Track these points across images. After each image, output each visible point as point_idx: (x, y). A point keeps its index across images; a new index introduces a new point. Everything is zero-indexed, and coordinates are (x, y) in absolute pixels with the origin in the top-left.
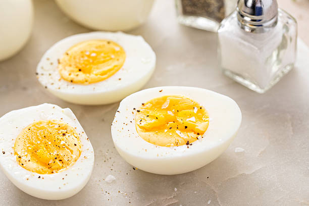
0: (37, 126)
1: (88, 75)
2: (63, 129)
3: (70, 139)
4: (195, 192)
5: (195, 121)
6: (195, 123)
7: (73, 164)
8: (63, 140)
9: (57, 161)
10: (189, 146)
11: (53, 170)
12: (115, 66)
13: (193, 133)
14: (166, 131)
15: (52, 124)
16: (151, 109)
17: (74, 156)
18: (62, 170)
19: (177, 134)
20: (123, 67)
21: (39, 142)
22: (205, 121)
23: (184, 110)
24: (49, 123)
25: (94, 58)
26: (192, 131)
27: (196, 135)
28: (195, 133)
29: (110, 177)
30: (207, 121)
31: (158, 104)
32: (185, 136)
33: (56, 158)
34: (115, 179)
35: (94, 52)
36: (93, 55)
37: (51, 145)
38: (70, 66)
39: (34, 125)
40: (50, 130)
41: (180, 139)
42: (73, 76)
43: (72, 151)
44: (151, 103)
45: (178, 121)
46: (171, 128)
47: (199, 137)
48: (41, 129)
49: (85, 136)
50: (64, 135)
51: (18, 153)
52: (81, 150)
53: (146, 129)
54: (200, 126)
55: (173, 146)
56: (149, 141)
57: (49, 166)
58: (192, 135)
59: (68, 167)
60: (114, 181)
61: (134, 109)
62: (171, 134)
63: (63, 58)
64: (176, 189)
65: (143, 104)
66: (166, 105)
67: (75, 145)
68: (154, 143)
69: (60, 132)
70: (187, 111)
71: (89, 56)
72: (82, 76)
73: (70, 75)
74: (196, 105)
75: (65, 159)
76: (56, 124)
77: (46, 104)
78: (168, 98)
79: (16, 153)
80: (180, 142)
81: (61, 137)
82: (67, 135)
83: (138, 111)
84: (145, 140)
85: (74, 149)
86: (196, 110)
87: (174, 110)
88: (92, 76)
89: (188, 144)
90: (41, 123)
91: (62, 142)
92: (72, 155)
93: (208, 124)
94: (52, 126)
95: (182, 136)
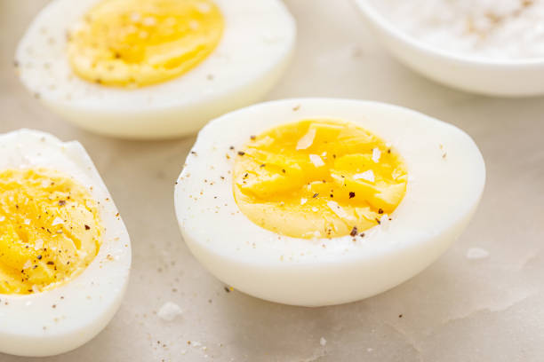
1: (135, 67)
2: (60, 189)
3: (76, 214)
4: (370, 350)
5: (372, 180)
6: (373, 184)
7: (79, 274)
8: (59, 215)
9: (42, 264)
10: (358, 237)
11: (32, 284)
12: (201, 48)
13: (368, 208)
14: (304, 201)
15: (36, 177)
16: (272, 149)
17: (83, 254)
18: (52, 284)
19: (330, 210)
21: (3, 219)
22: (397, 182)
23: (349, 153)
24: (30, 175)
25: (151, 30)
26: (367, 203)
27: (375, 215)
28: (372, 209)
29: (169, 308)
30: (402, 181)
31: (287, 139)
32: (348, 215)
33: (40, 258)
34: (181, 312)
35: (150, 15)
36: (150, 22)
37: (29, 227)
38: (95, 46)
40: (31, 192)
41: (335, 222)
42: (101, 71)
43: (78, 243)
44: (272, 134)
45: (332, 180)
46: (315, 196)
47: (384, 217)
48: (9, 188)
49: (111, 208)
50: (62, 203)
52: (99, 239)
53: (257, 196)
54: (385, 193)
55: (319, 238)
56: (263, 225)
57: (22, 275)
58: (367, 213)
59: (67, 279)
60: (178, 319)
61: (232, 148)
62: (315, 210)
63: (78, 27)
64: (323, 341)
65: (253, 138)
66: (306, 142)
67: (87, 228)
68: (275, 229)
69: (53, 197)
70: (355, 156)
71: (139, 25)
72: (121, 70)
73: (94, 66)
74: (377, 143)
75: (61, 261)
76: (45, 178)
77: (24, 132)
78: (313, 125)
80: (336, 229)
81: (54, 209)
82: (69, 205)
83: (241, 154)
84: (255, 221)
85: (84, 237)
86: (376, 156)
87: (324, 154)
88: (145, 70)
89: (353, 234)
90: (10, 175)
91: (57, 221)
92: (78, 252)
93: (405, 190)
94: (34, 182)
95: (343, 214)
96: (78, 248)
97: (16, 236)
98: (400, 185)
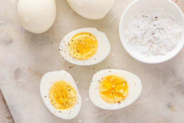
0: (59, 84)
3: (72, 94)
7: (73, 106)
9: (67, 104)
13: (121, 97)
15: (65, 84)
16: (106, 81)
20: (96, 52)
21: (59, 93)
24: (63, 83)
31: (109, 78)
33: (66, 103)
35: (84, 41)
36: (84, 43)
37: (64, 96)
38: (74, 48)
39: (57, 83)
43: (72, 100)
44: (105, 77)
46: (113, 93)
47: (124, 99)
49: (78, 91)
50: (70, 91)
51: (52, 98)
52: (76, 99)
53: (104, 93)
55: (113, 103)
58: (121, 98)
63: (71, 42)
65: (102, 78)
66: (112, 80)
67: (74, 97)
68: (106, 101)
72: (79, 56)
75: (70, 104)
78: (113, 77)
79: (50, 98)
80: (116, 101)
83: (100, 82)
84: (103, 99)
85: (74, 99)
89: (119, 102)
91: (69, 96)
93: (128, 93)
95: (117, 99)
96: (73, 101)
97: (62, 98)
98: (127, 91)
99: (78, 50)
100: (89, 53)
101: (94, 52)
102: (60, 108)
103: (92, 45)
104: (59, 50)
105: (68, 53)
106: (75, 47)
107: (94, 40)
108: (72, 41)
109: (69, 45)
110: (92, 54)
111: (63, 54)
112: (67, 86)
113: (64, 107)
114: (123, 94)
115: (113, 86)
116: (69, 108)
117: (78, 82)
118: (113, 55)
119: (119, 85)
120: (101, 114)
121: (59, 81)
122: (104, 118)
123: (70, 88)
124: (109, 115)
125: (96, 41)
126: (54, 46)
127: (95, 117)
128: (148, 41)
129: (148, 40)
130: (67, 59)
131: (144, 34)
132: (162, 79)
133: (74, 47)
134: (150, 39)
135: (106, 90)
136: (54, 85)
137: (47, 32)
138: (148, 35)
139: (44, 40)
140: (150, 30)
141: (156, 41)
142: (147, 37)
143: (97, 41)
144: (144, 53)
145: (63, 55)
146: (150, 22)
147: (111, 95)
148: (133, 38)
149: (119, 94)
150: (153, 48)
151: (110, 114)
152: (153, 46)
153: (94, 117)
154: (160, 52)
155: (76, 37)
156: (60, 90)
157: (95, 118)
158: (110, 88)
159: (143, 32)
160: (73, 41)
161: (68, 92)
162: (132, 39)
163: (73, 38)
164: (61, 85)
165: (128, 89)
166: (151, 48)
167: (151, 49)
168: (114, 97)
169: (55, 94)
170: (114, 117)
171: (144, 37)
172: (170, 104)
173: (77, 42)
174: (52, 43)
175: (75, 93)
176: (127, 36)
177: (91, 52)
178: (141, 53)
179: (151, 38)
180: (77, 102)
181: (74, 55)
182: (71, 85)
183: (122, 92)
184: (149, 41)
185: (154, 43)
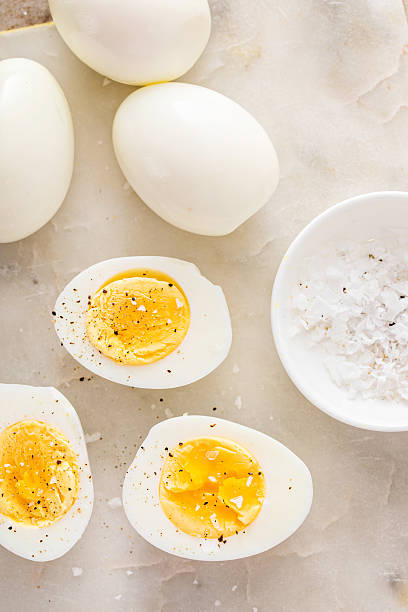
0: (26, 431)
2: (60, 449)
6: (240, 510)
8: (55, 474)
9: (40, 507)
10: (221, 543)
12: (168, 345)
13: (233, 522)
15: (48, 435)
16: (190, 456)
17: (64, 508)
18: (42, 523)
20: (179, 348)
21: (22, 464)
24: (44, 430)
27: (236, 528)
30: (260, 503)
31: (204, 447)
32: (220, 527)
33: (39, 502)
35: (144, 302)
36: (142, 308)
38: (104, 319)
39: (22, 428)
41: (211, 530)
42: (102, 344)
44: (192, 443)
46: (206, 503)
48: (31, 438)
49: (87, 471)
50: (59, 462)
52: (76, 497)
53: (175, 496)
55: (200, 538)
56: (171, 518)
58: (231, 526)
59: (53, 520)
62: (202, 518)
63: (97, 296)
65: (181, 444)
66: (212, 455)
67: (70, 489)
68: (176, 524)
69: (54, 455)
73: (99, 339)
75: (52, 508)
76: (53, 438)
80: (211, 534)
82: (65, 465)
83: (170, 455)
84: (167, 514)
85: (67, 494)
89: (220, 539)
90: (33, 427)
91: (53, 479)
92: (62, 505)
93: (260, 509)
94: (46, 438)
95: (217, 526)
96: (62, 501)
98: (258, 506)
99: (119, 328)
100: (152, 348)
101: (172, 348)
102: (13, 517)
103: (169, 321)
104: (54, 313)
105: (80, 332)
106: (109, 315)
107: (180, 304)
108: (105, 292)
109: (89, 303)
110: (164, 353)
111: (62, 329)
112: (52, 444)
113: (28, 514)
114: (241, 513)
115: (213, 479)
116: (47, 522)
117: (96, 436)
118: (236, 370)
119: (232, 480)
120: (155, 563)
121: (28, 423)
122: (163, 579)
123: (61, 454)
124: (178, 572)
125: (186, 311)
126: (41, 293)
127: (132, 569)
128: (366, 347)
129: (370, 342)
130: (74, 351)
131: (359, 319)
132: (389, 485)
133: (104, 315)
134: (375, 339)
135: (184, 487)
136: (11, 431)
137: (28, 241)
138: (370, 327)
139: (9, 267)
140: (382, 310)
141: (396, 353)
142: (366, 331)
143: (189, 310)
144: (345, 385)
145: (61, 335)
146: (388, 282)
147: (198, 507)
148: (320, 323)
149: (228, 512)
150: (379, 374)
151: (184, 570)
152: (380, 365)
153: (127, 569)
154: (400, 391)
155: (119, 282)
156: (26, 455)
157: (130, 573)
158: (199, 482)
159: (358, 311)
160: (109, 292)
161: (53, 468)
162: (314, 328)
163: (108, 284)
164: (33, 438)
165: (260, 499)
166: (374, 374)
167: (373, 377)
168: (207, 515)
169: (6, 465)
170: (196, 582)
171: (358, 328)
172: (398, 576)
173: (120, 299)
174: (35, 282)
175: (77, 475)
176: (297, 312)
177: (160, 346)
178: (334, 382)
179: (381, 337)
180: (76, 507)
181: (100, 343)
182: (69, 445)
183: (239, 506)
184: (372, 348)
185: (385, 358)
